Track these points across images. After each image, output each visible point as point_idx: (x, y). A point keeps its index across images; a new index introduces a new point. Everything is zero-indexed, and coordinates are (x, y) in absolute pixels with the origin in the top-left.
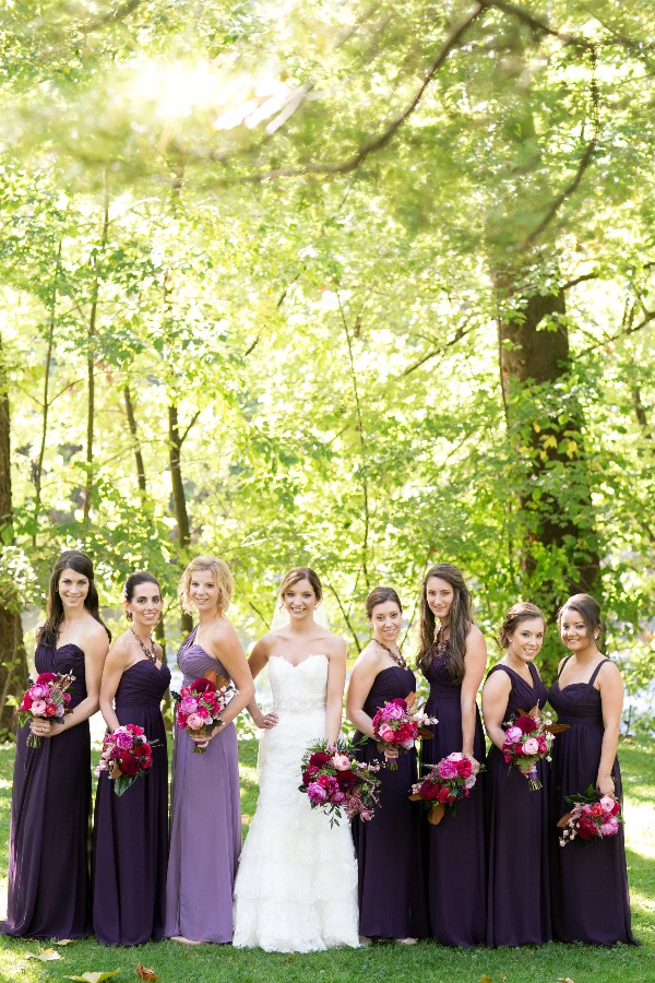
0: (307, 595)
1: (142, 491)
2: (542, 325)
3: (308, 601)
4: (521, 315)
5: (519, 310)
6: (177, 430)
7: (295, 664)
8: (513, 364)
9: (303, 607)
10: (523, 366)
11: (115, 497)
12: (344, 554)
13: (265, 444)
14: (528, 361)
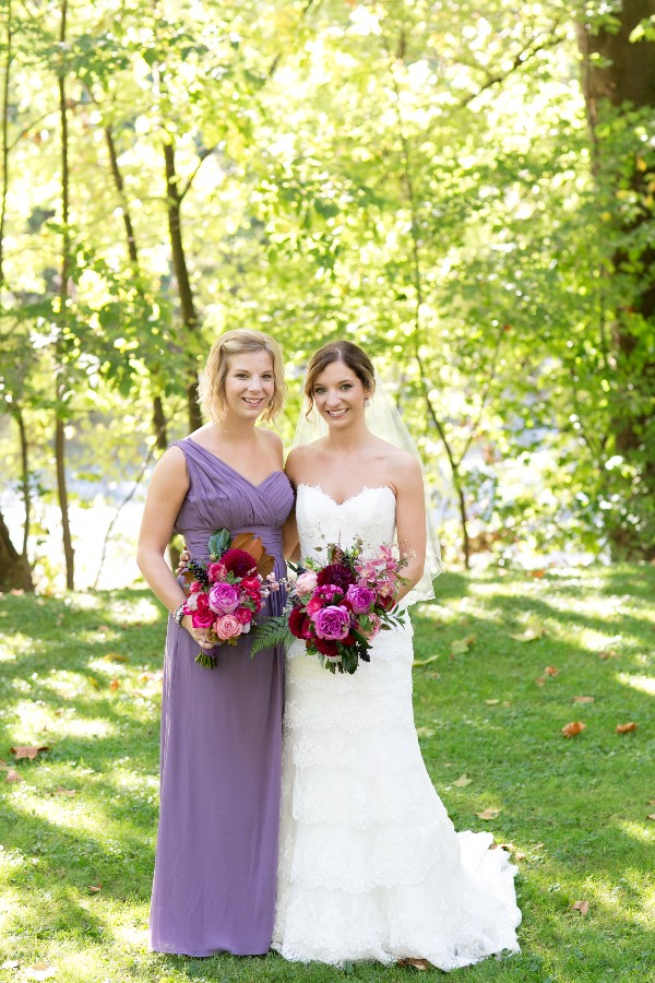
0: (346, 386)
1: (134, 264)
2: (637, 34)
3: (349, 395)
4: (612, 21)
5: (613, 14)
6: (175, 184)
7: (340, 502)
8: (600, 89)
9: (343, 406)
10: (612, 90)
11: (101, 267)
12: (390, 336)
13: (294, 190)
14: (619, 84)
